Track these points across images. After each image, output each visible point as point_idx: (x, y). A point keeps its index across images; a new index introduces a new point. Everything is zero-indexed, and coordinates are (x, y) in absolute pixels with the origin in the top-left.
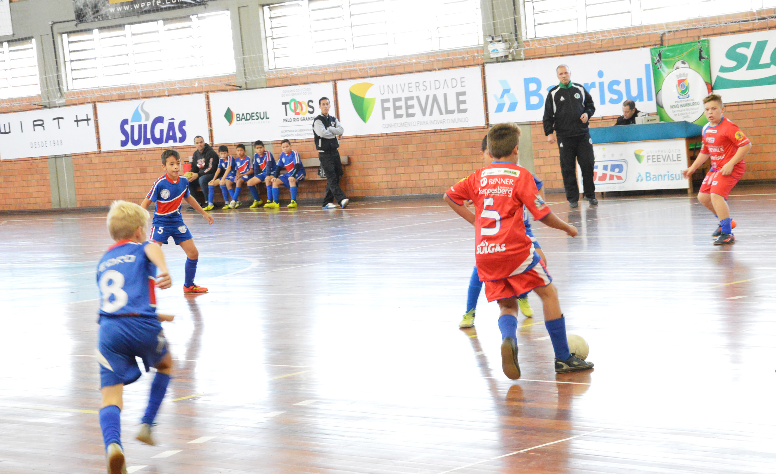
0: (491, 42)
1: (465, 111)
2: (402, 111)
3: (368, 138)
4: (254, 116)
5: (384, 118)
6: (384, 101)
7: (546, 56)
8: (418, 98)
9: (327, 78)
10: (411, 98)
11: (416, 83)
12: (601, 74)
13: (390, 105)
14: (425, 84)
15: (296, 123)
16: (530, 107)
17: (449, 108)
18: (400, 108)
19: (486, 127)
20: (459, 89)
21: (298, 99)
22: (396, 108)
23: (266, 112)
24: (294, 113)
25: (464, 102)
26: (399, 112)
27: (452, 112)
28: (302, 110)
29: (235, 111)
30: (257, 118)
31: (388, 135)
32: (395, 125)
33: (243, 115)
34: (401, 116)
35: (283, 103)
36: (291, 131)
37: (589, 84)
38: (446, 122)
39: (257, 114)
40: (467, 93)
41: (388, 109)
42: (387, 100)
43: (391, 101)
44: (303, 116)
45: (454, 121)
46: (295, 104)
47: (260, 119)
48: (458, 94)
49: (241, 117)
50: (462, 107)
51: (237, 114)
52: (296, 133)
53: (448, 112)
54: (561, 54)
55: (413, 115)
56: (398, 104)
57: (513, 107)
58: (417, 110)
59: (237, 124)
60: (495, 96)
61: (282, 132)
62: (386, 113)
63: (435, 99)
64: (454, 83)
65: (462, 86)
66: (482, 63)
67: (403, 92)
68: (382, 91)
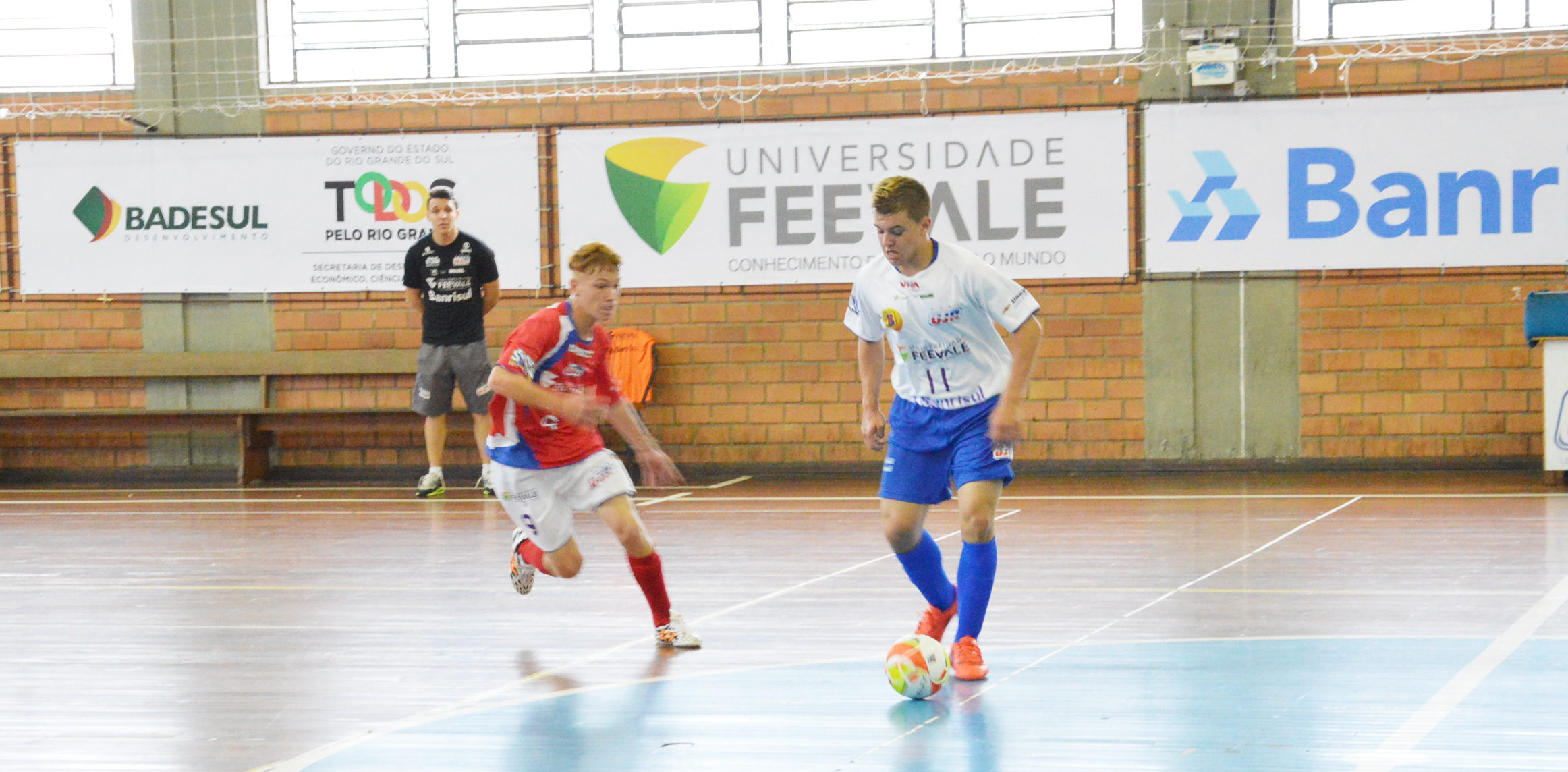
0: (1195, 42)
1: (1057, 232)
2: (816, 225)
3: (667, 298)
4: (204, 217)
5: (735, 240)
6: (736, 195)
7: (1374, 89)
9: (514, 117)
11: (873, 147)
13: (767, 205)
14: (906, 150)
15: (381, 243)
16: (1300, 227)
17: (995, 223)
18: (806, 214)
19: (1133, 279)
20: (1037, 169)
21: (392, 173)
22: (784, 215)
23: (256, 209)
24: (372, 216)
25: (1056, 207)
26: (795, 227)
27: (1008, 233)
28: (406, 205)
29: (121, 198)
30: (216, 222)
31: (746, 290)
32: (777, 264)
33: (157, 211)
34: (807, 238)
35: (329, 185)
36: (356, 267)
37: (1534, 175)
39: (218, 213)
40: (1066, 183)
41: (757, 217)
42: (759, 193)
43: (771, 195)
44: (408, 226)
46: (378, 189)
47: (226, 225)
48: (1032, 186)
49: (146, 218)
50: (1044, 220)
51: (130, 210)
52: (377, 273)
53: (986, 232)
54: (1435, 87)
55: (854, 238)
56: (794, 203)
57: (1238, 227)
59: (127, 238)
60: (1176, 196)
61: (319, 267)
62: (747, 228)
63: (943, 194)
64: (1021, 153)
65: (1048, 163)
66: (1134, 100)
67: (820, 169)
68: (737, 166)
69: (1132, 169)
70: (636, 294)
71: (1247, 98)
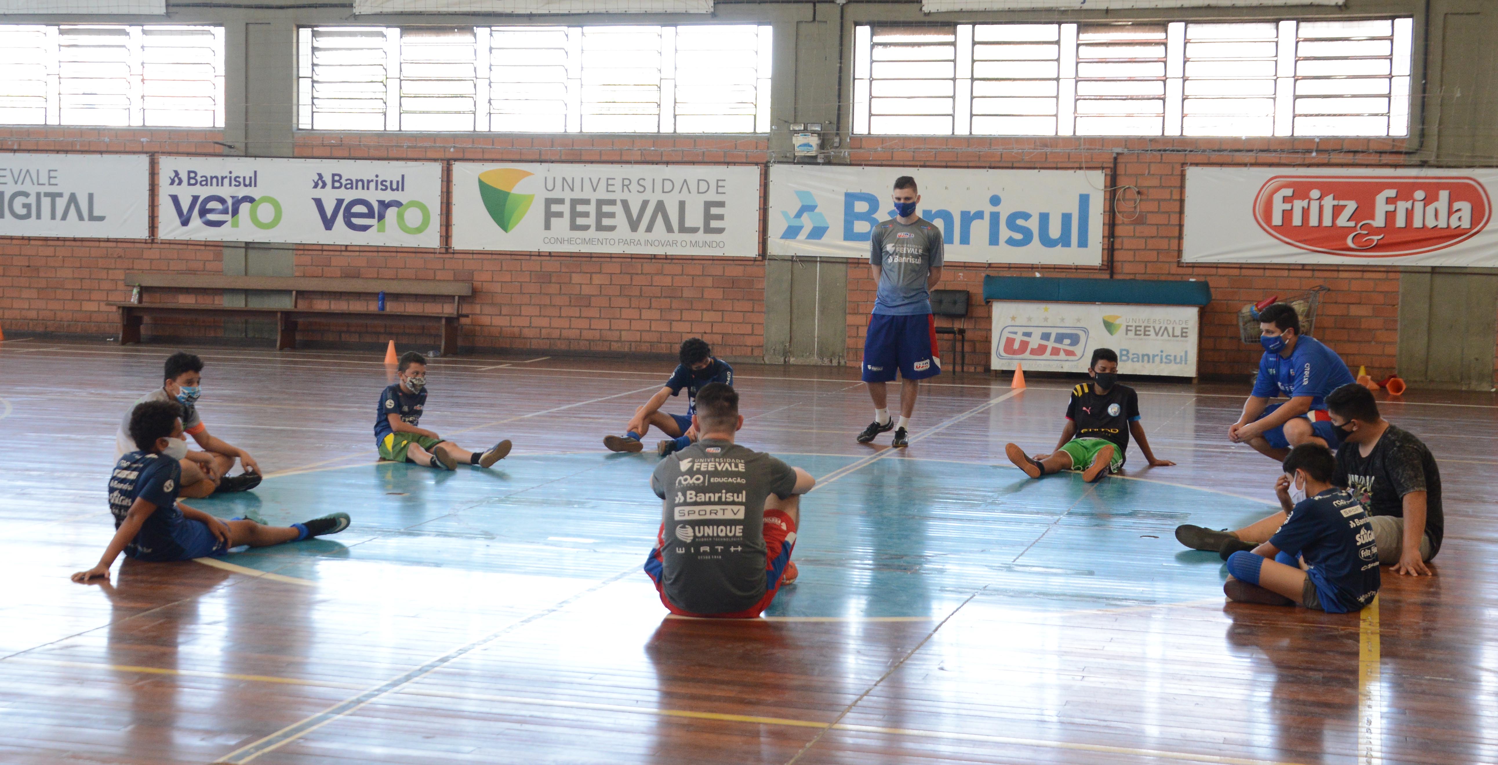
0: (798, 132)
1: (720, 231)
2: (591, 221)
3: (509, 257)
5: (547, 227)
6: (549, 202)
8: (625, 204)
9: (430, 154)
10: (613, 202)
11: (623, 179)
12: (995, 200)
13: (565, 209)
14: (642, 182)
16: (849, 235)
17: (688, 224)
18: (586, 215)
19: (760, 258)
20: (712, 196)
22: (574, 214)
25: (721, 217)
26: (580, 221)
27: (695, 230)
31: (552, 254)
32: (570, 241)
34: (586, 228)
38: (679, 244)
40: (727, 205)
41: (560, 215)
42: (561, 201)
43: (568, 202)
45: (696, 244)
48: (708, 205)
50: (714, 224)
53: (683, 229)
54: (922, 163)
55: (612, 228)
56: (580, 208)
57: (818, 233)
58: (620, 220)
60: (785, 214)
62: (554, 220)
63: (660, 207)
64: (703, 187)
65: (717, 193)
66: (765, 161)
67: (595, 190)
68: (550, 187)
69: (762, 199)
70: (492, 254)
71: (824, 164)
